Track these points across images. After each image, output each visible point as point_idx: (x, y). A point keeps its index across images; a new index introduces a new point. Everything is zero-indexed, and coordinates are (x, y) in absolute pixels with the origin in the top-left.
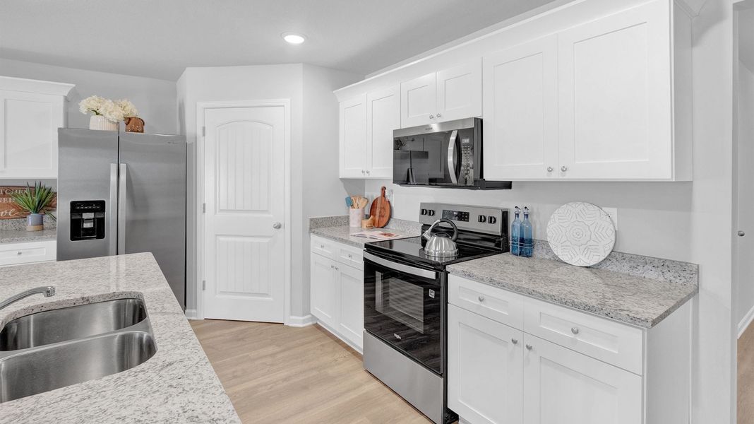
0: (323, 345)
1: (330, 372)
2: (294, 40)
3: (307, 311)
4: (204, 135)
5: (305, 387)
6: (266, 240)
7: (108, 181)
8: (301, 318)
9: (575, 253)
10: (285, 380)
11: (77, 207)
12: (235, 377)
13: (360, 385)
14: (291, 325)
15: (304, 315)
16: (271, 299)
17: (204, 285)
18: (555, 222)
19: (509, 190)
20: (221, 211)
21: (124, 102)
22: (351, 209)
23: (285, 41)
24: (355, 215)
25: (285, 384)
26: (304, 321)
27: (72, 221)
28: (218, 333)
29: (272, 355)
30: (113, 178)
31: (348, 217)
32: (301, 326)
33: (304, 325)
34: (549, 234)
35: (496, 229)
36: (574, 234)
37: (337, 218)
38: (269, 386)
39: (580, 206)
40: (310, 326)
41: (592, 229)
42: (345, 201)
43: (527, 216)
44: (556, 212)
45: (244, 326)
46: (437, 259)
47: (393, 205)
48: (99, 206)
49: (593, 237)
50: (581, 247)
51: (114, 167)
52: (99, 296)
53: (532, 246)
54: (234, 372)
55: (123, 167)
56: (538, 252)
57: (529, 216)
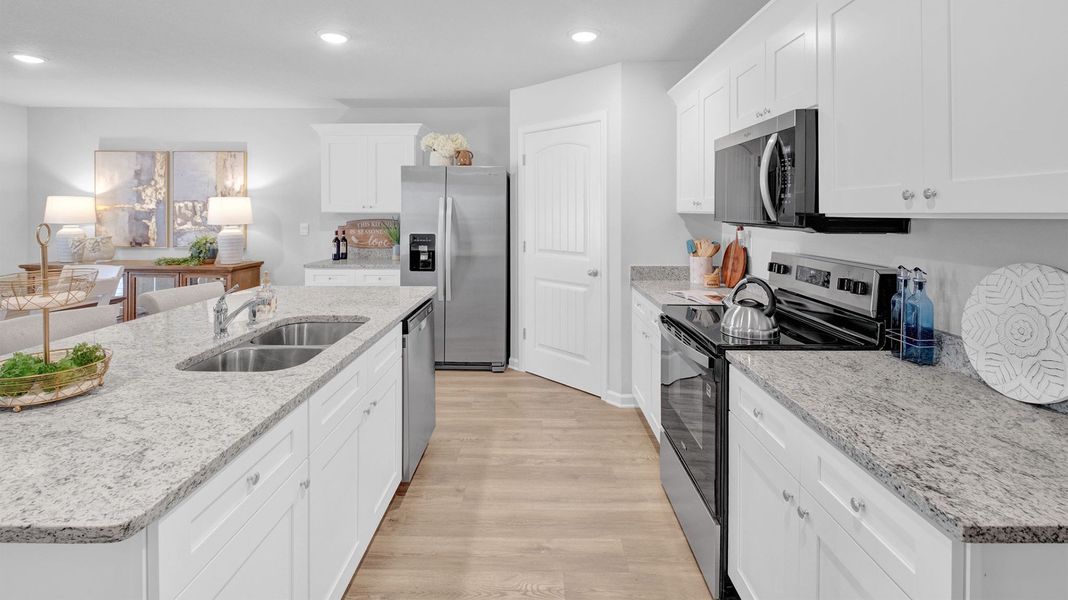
0: (629, 436)
1: (617, 470)
2: (584, 37)
3: (627, 388)
4: (524, 164)
5: (574, 476)
6: (582, 289)
7: (437, 216)
8: (619, 395)
9: (1011, 371)
10: (560, 460)
11: (415, 240)
12: (515, 439)
13: (642, 500)
14: (608, 401)
15: (623, 392)
16: (587, 363)
17: (524, 333)
18: (978, 302)
19: (905, 235)
20: (540, 250)
21: (454, 136)
22: (692, 258)
23: (573, 41)
24: (697, 267)
25: (558, 464)
26: (623, 401)
27: (412, 253)
28: (529, 389)
29: (565, 429)
30: (441, 212)
31: (688, 269)
32: (619, 405)
33: (624, 406)
34: (965, 326)
35: (867, 305)
36: (1015, 331)
37: (673, 268)
38: (539, 461)
39: (1032, 273)
40: (631, 409)
41: (1053, 325)
42: (686, 244)
43: (920, 285)
44: (983, 282)
45: (559, 389)
46: (736, 340)
47: (751, 254)
48: (430, 240)
49: (1054, 343)
50: (1025, 360)
51: (442, 200)
52: (346, 317)
53: (931, 344)
54: (518, 434)
55: (449, 200)
56: (948, 359)
57: (926, 287)
